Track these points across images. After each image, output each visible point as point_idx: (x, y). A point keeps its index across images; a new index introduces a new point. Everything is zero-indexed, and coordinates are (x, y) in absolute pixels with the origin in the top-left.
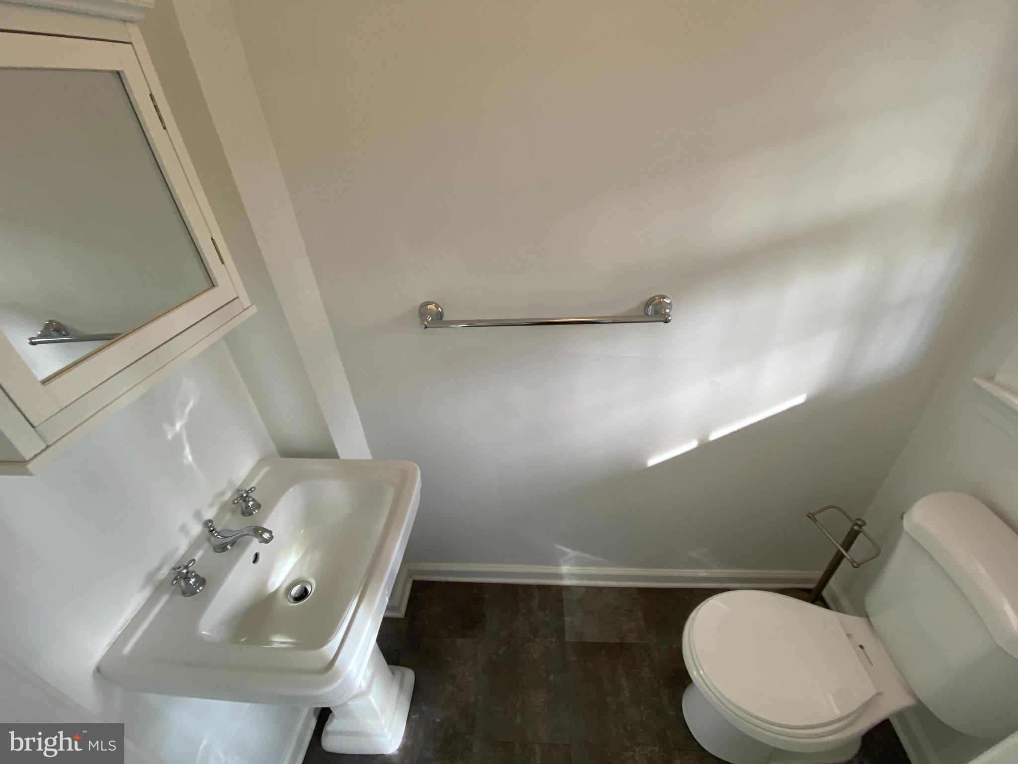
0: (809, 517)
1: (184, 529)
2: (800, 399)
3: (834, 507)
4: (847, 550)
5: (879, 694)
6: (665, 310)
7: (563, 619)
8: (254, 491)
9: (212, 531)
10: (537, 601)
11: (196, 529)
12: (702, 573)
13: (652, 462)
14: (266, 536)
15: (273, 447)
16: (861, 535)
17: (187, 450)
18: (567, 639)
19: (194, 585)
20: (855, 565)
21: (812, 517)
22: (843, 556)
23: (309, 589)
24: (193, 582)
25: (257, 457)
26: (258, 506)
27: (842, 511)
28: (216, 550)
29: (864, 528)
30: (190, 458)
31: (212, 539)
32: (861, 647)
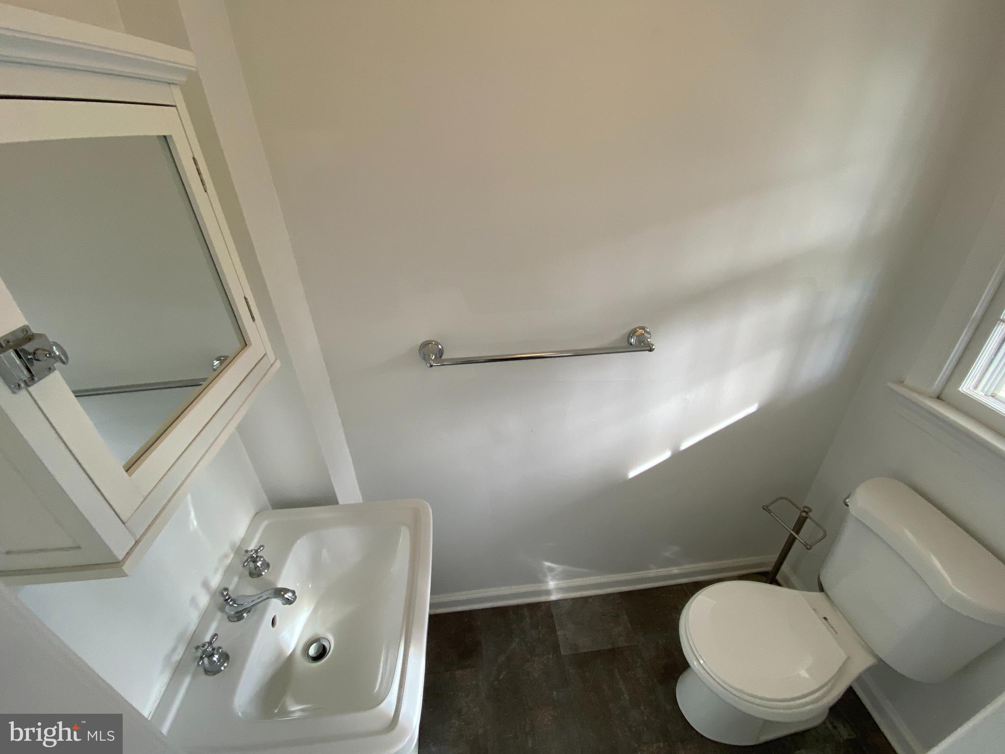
0: (764, 509)
1: (193, 601)
2: (753, 408)
3: (782, 498)
4: (798, 533)
5: (848, 658)
6: (647, 340)
7: (556, 633)
8: (263, 550)
9: (227, 600)
10: (528, 620)
11: (204, 600)
12: (675, 570)
13: (632, 474)
14: (288, 595)
15: (264, 498)
16: (808, 520)
17: (193, 514)
18: (563, 653)
19: (218, 662)
20: (808, 547)
21: (766, 508)
22: (795, 538)
23: (326, 644)
24: (217, 659)
25: (252, 513)
26: (267, 565)
27: (790, 501)
28: (230, 619)
29: (810, 514)
30: (195, 523)
31: (227, 607)
32: (825, 618)
